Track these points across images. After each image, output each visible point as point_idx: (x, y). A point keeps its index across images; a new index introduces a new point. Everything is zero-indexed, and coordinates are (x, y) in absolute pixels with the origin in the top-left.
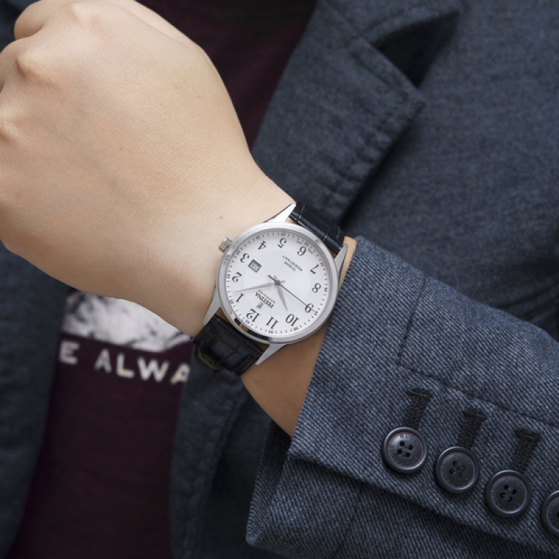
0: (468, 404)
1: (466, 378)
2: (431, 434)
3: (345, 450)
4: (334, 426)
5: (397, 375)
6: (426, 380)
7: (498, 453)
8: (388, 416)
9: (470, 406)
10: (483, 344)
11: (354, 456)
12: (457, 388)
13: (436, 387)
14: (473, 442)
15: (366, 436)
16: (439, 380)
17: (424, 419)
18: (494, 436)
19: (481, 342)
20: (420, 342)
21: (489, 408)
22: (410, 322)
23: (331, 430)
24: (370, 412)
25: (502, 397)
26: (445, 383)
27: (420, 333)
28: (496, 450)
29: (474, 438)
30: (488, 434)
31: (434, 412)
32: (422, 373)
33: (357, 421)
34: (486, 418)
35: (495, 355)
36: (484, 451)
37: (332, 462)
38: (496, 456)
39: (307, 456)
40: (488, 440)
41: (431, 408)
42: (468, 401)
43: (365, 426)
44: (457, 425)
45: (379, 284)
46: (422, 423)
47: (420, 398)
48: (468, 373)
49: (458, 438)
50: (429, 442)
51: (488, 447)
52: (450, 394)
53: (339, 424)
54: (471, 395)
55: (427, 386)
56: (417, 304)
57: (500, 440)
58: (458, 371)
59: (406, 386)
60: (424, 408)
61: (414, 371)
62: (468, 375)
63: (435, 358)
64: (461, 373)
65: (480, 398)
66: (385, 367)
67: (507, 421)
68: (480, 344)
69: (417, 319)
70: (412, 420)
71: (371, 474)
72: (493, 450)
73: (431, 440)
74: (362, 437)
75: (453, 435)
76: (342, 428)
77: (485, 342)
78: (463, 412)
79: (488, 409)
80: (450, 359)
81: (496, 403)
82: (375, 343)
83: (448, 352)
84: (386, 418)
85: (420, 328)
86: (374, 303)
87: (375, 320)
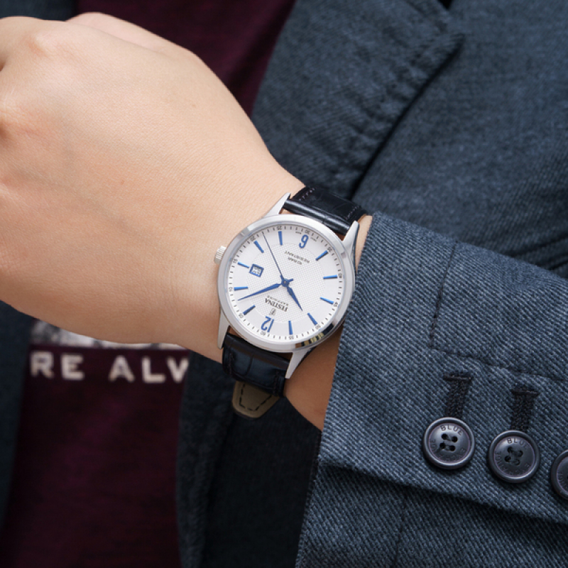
0: (516, 381)
1: (510, 353)
2: (478, 421)
3: (381, 451)
4: (366, 424)
5: (431, 359)
6: (464, 361)
7: (558, 430)
8: (426, 407)
9: (518, 383)
10: (525, 311)
11: (391, 457)
12: (501, 366)
13: (477, 368)
14: (528, 423)
15: (403, 433)
16: (479, 359)
17: (468, 405)
18: (551, 412)
19: (523, 309)
20: (453, 319)
21: (541, 382)
22: (440, 297)
23: (363, 430)
24: (405, 405)
25: (553, 368)
26: (487, 362)
27: (452, 309)
28: (555, 428)
29: (529, 418)
30: (544, 411)
31: (478, 396)
32: (459, 354)
33: (391, 417)
34: (538, 394)
35: (541, 320)
36: (542, 432)
37: (368, 467)
38: (557, 435)
39: (340, 461)
40: (544, 418)
41: (474, 392)
42: (515, 378)
43: (401, 422)
44: (507, 407)
45: (400, 261)
46: (466, 410)
47: (459, 382)
48: (511, 346)
49: (510, 421)
50: (476, 431)
51: (547, 426)
52: (493, 373)
53: (371, 422)
54: (518, 371)
55: (466, 368)
56: (445, 277)
57: (559, 417)
58: (500, 346)
59: (442, 371)
60: (466, 393)
61: (449, 353)
62: (512, 349)
63: (472, 335)
64: (503, 348)
65: (530, 372)
66: (416, 352)
67: (562, 393)
68: (522, 311)
69: (447, 294)
70: (454, 408)
71: (413, 475)
72: (552, 428)
73: (479, 427)
74: (399, 435)
75: (504, 418)
76: (375, 426)
77: (528, 307)
78: (511, 391)
79: (539, 383)
80: (490, 333)
81: (548, 376)
82: (402, 326)
83: (486, 325)
84: (423, 410)
85: (451, 303)
86: (395, 283)
87: (400, 302)
